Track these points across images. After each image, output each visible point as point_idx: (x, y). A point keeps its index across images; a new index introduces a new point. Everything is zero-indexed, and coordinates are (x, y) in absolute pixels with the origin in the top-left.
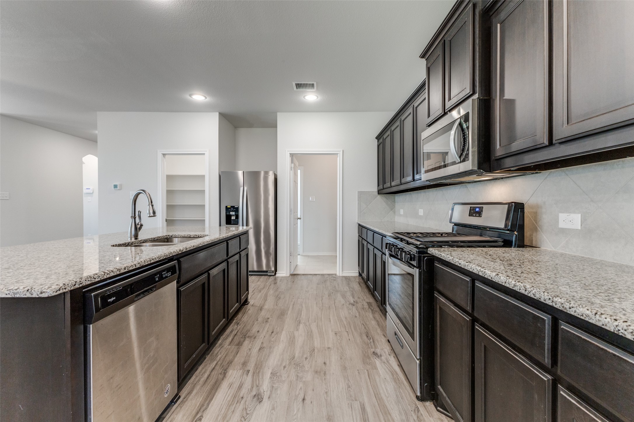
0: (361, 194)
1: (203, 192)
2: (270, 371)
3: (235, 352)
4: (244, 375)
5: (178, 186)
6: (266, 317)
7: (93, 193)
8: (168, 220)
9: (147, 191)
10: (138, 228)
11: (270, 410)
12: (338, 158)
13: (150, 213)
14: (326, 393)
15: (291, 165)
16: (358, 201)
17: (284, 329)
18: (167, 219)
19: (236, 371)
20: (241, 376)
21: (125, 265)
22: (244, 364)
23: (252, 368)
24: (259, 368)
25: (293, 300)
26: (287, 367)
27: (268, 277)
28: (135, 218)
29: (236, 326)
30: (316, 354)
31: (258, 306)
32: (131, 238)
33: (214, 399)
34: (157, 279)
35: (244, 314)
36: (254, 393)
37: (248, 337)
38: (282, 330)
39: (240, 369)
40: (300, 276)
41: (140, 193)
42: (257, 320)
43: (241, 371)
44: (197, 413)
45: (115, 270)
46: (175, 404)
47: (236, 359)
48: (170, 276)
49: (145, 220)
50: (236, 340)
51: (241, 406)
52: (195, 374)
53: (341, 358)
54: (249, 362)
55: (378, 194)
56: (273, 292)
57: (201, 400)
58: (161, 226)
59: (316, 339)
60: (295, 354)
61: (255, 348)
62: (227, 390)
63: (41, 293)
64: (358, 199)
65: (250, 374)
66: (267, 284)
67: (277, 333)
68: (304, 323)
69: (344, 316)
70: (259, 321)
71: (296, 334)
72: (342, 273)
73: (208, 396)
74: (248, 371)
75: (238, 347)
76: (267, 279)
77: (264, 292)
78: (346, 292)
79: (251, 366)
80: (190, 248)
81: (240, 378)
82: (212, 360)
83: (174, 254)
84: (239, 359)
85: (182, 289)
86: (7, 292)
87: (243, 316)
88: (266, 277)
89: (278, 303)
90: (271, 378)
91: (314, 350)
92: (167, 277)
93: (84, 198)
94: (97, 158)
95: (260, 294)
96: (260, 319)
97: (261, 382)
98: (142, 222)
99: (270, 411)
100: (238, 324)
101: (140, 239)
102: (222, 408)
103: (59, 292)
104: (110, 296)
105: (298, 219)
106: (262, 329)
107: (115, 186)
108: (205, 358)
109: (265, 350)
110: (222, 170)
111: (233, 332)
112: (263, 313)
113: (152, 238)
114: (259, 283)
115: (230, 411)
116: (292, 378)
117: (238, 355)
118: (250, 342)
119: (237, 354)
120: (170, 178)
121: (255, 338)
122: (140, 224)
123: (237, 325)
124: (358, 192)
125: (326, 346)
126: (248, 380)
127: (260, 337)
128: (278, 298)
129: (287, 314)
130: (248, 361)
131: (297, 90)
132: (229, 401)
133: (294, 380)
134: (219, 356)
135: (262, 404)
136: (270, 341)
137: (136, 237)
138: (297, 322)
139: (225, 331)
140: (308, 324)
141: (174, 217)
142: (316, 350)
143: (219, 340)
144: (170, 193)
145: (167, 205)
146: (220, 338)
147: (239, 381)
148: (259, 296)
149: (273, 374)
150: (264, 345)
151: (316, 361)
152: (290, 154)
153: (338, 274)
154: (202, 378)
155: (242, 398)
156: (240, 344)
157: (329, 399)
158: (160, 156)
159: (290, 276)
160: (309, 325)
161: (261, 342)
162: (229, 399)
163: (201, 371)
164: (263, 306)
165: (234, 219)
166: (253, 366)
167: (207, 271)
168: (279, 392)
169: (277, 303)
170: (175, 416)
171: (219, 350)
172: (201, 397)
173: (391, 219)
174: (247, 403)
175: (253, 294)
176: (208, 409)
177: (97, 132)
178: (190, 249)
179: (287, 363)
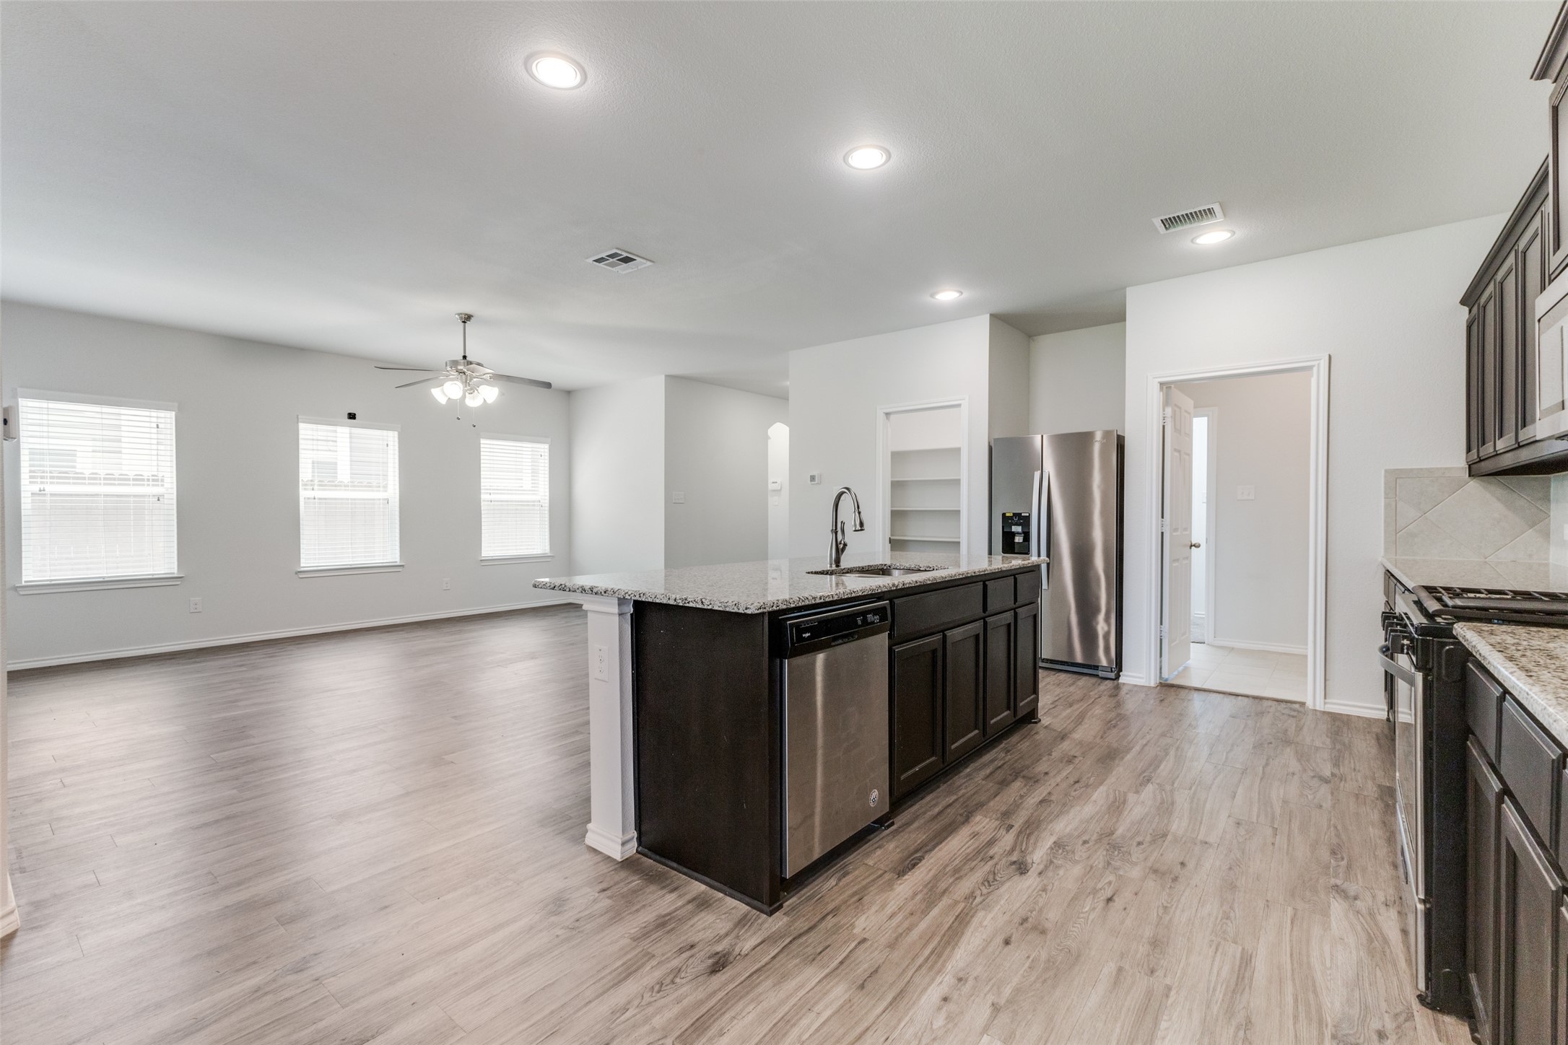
0: (1396, 479)
1: (957, 482)
2: (1053, 839)
3: (992, 792)
4: (1002, 829)
5: (913, 473)
6: (1072, 753)
7: (781, 490)
8: (894, 540)
9: (853, 490)
10: (840, 549)
11: (1038, 888)
12: (1314, 380)
13: (855, 525)
14: (1165, 908)
15: (1164, 410)
16: (1385, 498)
17: (1105, 783)
18: (892, 538)
19: (988, 819)
20: (996, 828)
21: (821, 594)
22: (1006, 815)
23: (1019, 824)
24: (1031, 828)
25: (1148, 737)
26: (1091, 843)
27: (1099, 681)
28: (836, 533)
29: (1004, 755)
30: (1166, 843)
31: (1059, 730)
32: (831, 564)
33: (943, 844)
34: (860, 623)
35: (1024, 738)
36: (1014, 858)
37: (1024, 777)
38: (1101, 784)
39: (997, 819)
40: (1187, 691)
41: (843, 493)
42: (1050, 755)
43: (998, 822)
44: (916, 851)
45: (810, 598)
46: (885, 829)
47: (992, 804)
48: (878, 623)
49: (850, 537)
50: (999, 776)
51: (988, 867)
52: (919, 803)
53: (1230, 868)
54: (1016, 815)
55: (1470, 476)
56: (1101, 712)
57: (924, 837)
58: (881, 549)
59: (1177, 819)
60: (1116, 830)
61: (1033, 798)
62: (968, 839)
63: (746, 609)
64: (1386, 494)
65: (1013, 832)
66: (1091, 693)
67: (1087, 786)
68: (1158, 784)
69: (1282, 797)
70: (1053, 757)
71: (1132, 798)
72: (1325, 703)
73: (935, 837)
74: (1011, 827)
75: (1000, 786)
76: (1094, 685)
77: (1079, 708)
78: (1317, 749)
79: (1018, 821)
80: (910, 583)
81: (994, 831)
82: (950, 793)
83: (884, 590)
84: (999, 804)
85: (897, 649)
86: (720, 605)
87: (1021, 740)
88: (1093, 680)
89: (1107, 735)
90: (1051, 848)
91: (1165, 835)
92: (873, 623)
93: (770, 499)
94: (788, 428)
95: (1069, 711)
96: (1056, 754)
97: (1030, 849)
98: (847, 540)
99: (1036, 891)
100: (1009, 751)
101: (842, 567)
102: (955, 859)
103: (760, 611)
104: (806, 630)
105: (1191, 546)
106: (1056, 771)
107: (813, 478)
108: (939, 787)
109: (1052, 805)
110: (997, 436)
111: (996, 763)
112: (1066, 745)
113: (859, 567)
114: (1072, 689)
115: (967, 867)
116: (1096, 863)
117: (997, 798)
118: (1025, 785)
119: (995, 797)
120: (898, 457)
121: (1037, 781)
122: (843, 542)
123: (1006, 753)
124: (1386, 471)
125: (1199, 838)
126: (1008, 839)
127: (1049, 783)
128: (1109, 725)
129: (1123, 758)
130: (1014, 813)
131: (1168, 231)
132: (968, 854)
133: (1100, 866)
134: (963, 791)
135: (1024, 877)
136: (1066, 795)
137: (838, 562)
138: (1141, 778)
139: (981, 757)
140: (1168, 788)
141: (905, 536)
142: (1169, 837)
143: (966, 767)
144: (897, 486)
145: (892, 512)
146: (969, 765)
147: (991, 834)
148: (1064, 714)
149: (1058, 845)
150: (1053, 798)
151: (1162, 855)
152: (1161, 384)
153: (1310, 704)
154: (930, 811)
155: (991, 857)
156: (1004, 784)
157: (1168, 918)
158: (881, 416)
159: (1158, 688)
160: (1172, 791)
161: (1048, 791)
162: (968, 851)
163: (930, 801)
164: (1070, 732)
165: (1021, 541)
166: (1021, 821)
167: (943, 631)
168: (1061, 872)
169: (1105, 733)
170: (885, 843)
171: (964, 783)
172: (925, 834)
173: (1530, 556)
174: (998, 867)
175: (1054, 708)
176: (933, 852)
177: (788, 383)
178: (910, 585)
179: (1095, 837)
